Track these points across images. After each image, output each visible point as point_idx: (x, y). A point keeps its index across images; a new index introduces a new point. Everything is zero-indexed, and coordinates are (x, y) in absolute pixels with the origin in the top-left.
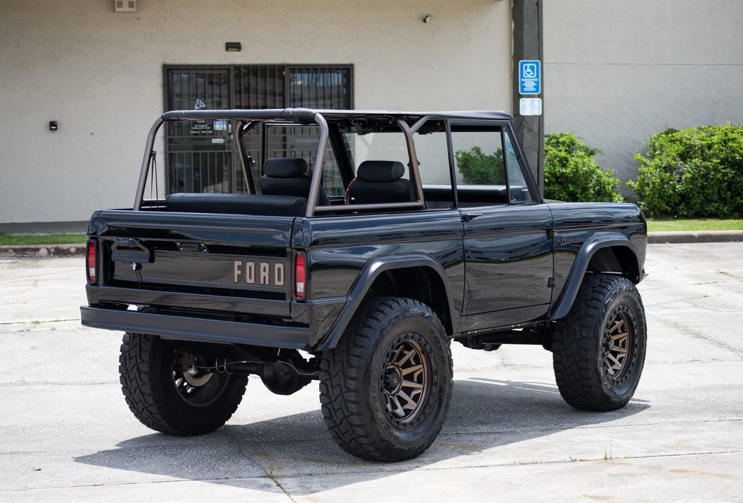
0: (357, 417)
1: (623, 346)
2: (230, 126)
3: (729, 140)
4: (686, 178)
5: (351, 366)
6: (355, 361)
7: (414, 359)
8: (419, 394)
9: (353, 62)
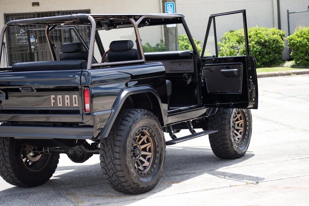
0: (121, 172)
1: (241, 126)
2: (36, 40)
3: (258, 33)
4: (241, 51)
5: (116, 146)
6: (118, 143)
7: (146, 140)
8: (150, 158)
9: (90, 8)
